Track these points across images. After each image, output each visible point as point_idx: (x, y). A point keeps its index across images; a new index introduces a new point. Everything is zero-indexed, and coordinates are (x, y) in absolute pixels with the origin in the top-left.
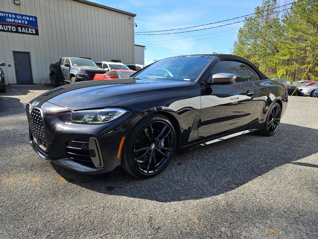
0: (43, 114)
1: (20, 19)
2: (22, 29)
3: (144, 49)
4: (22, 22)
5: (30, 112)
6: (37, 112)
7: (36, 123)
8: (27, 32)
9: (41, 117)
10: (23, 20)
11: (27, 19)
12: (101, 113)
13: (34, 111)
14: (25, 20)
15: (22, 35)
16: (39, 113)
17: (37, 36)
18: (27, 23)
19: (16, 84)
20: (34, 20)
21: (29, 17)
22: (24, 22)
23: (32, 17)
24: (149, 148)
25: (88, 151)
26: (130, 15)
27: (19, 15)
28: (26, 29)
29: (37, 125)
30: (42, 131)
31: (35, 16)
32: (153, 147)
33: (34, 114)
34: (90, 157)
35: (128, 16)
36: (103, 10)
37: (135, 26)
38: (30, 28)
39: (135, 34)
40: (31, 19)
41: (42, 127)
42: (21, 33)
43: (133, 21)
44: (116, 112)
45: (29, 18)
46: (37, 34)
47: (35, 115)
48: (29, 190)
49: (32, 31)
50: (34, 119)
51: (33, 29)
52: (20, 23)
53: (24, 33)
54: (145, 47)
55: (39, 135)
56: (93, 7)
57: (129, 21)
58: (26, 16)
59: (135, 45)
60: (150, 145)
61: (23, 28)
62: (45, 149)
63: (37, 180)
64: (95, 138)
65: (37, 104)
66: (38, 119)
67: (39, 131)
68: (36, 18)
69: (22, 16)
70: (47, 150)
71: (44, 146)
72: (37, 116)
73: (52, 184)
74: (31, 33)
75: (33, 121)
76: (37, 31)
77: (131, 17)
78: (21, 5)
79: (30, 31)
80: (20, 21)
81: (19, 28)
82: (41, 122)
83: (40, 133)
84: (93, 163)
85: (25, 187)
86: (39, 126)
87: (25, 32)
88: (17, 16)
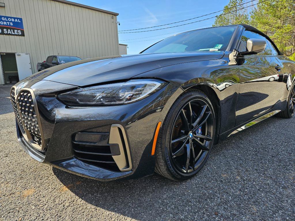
0: (36, 96)
1: (5, 21)
2: (7, 31)
3: (126, 48)
4: (7, 24)
5: (16, 97)
6: (25, 94)
7: (25, 111)
8: (13, 33)
9: (32, 101)
10: (8, 21)
11: (12, 21)
12: (124, 89)
13: (22, 94)
14: (10, 22)
15: (7, 36)
16: (29, 95)
17: (23, 37)
18: (12, 25)
19: (4, 85)
20: (19, 21)
21: (15, 18)
22: (10, 24)
23: (17, 19)
24: (186, 138)
25: (109, 146)
26: (112, 14)
27: (5, 17)
28: (12, 30)
29: (26, 113)
30: (34, 122)
31: (20, 17)
32: (190, 136)
33: (21, 98)
34: (111, 156)
35: (111, 15)
36: (87, 10)
37: (118, 24)
38: (16, 29)
39: (118, 32)
40: (16, 20)
41: (35, 116)
42: (7, 34)
43: (116, 20)
44: (145, 85)
45: (15, 20)
46: (23, 35)
47: (24, 99)
48: (19, 212)
49: (18, 32)
50: (21, 106)
51: (19, 31)
52: (5, 25)
53: (9, 34)
54: (127, 45)
55: (30, 128)
56: (77, 7)
57: (112, 20)
58: (11, 18)
59: (120, 44)
60: (187, 133)
61: (9, 30)
62: (39, 148)
63: (30, 193)
64: (120, 126)
65: (26, 84)
66: (28, 105)
67: (29, 123)
68: (21, 19)
69: (7, 18)
70: (42, 148)
71: (39, 143)
72: (26, 99)
73: (52, 198)
74: (17, 34)
75: (21, 109)
76: (23, 32)
77: (114, 17)
78: (6, 7)
79: (15, 32)
80: (5, 23)
81: (4, 30)
82: (33, 108)
83: (31, 125)
84: (115, 164)
85: (13, 206)
86: (30, 115)
87: (11, 33)
88: (2, 18)
